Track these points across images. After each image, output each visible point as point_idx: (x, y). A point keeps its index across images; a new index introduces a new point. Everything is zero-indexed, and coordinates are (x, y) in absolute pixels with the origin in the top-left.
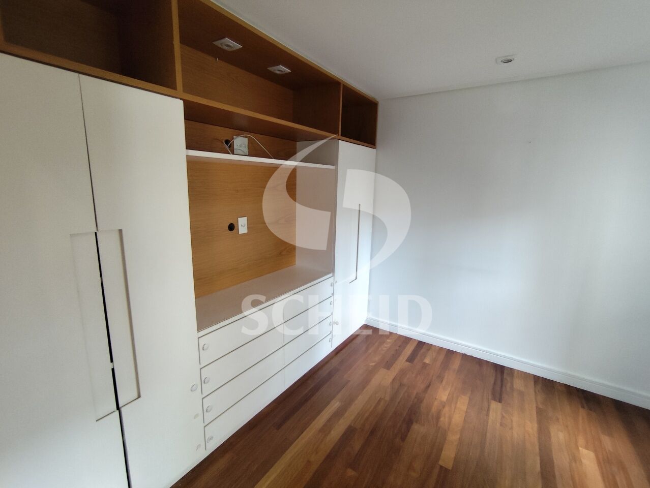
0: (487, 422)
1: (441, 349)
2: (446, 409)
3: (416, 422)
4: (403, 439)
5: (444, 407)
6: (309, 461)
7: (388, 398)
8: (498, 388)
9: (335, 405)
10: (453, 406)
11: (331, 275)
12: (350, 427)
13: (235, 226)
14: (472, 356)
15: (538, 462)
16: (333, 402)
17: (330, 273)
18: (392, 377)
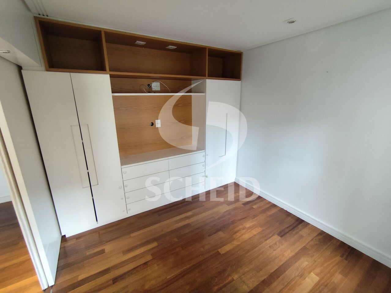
0: (263, 243)
1: (270, 202)
2: (244, 231)
3: (222, 231)
4: (209, 236)
5: (243, 229)
6: (162, 230)
7: (216, 218)
8: (287, 230)
9: (190, 213)
10: (249, 231)
11: (204, 151)
12: (189, 224)
13: (154, 123)
14: (287, 211)
15: (276, 269)
16: (190, 212)
17: (204, 150)
18: (227, 209)
